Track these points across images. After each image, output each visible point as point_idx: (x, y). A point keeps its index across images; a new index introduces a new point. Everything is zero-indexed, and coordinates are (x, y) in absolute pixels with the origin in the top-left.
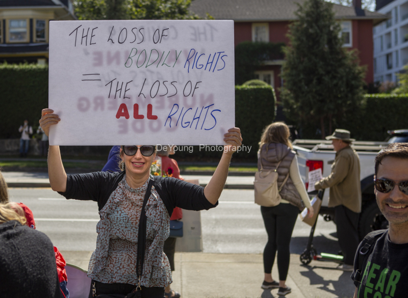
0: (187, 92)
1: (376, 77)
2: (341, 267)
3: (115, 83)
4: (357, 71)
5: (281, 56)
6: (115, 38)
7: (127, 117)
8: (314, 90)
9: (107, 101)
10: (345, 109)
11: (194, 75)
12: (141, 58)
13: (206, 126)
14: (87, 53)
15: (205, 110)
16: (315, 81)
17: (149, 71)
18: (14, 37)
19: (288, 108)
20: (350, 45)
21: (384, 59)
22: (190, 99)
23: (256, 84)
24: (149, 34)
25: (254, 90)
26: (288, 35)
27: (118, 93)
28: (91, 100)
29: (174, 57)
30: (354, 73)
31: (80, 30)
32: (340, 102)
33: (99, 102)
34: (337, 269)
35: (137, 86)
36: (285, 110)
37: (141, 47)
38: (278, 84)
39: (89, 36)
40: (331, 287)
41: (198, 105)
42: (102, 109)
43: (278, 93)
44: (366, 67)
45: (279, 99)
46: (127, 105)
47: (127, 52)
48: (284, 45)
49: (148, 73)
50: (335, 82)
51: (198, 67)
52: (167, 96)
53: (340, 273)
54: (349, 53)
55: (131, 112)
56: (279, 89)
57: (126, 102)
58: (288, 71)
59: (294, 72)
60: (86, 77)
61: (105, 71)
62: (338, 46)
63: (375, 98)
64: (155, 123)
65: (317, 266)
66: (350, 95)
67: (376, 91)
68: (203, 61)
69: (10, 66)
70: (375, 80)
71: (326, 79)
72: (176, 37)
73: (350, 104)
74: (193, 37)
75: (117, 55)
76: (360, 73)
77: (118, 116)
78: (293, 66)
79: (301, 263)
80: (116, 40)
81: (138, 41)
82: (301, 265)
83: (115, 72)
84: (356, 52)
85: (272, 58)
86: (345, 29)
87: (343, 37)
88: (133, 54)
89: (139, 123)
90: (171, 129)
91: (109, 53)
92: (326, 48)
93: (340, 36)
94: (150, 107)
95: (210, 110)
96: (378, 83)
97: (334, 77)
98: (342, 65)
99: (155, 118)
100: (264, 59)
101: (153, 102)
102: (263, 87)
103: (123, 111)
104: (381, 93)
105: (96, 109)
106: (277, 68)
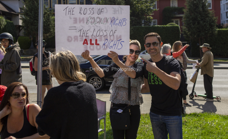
0: (111, 34)
1: (222, 21)
2: (206, 99)
3: (82, 31)
4: (214, 19)
5: (183, 13)
6: (82, 12)
7: (87, 44)
8: (196, 27)
9: (79, 38)
10: (209, 35)
11: (114, 27)
12: (93, 21)
13: (119, 48)
14: (71, 18)
15: (118, 42)
16: (196, 23)
17: (96, 26)
19: (185, 35)
20: (211, 8)
21: (225, 14)
22: (112, 37)
23: (172, 25)
24: (96, 11)
25: (171, 27)
26: (185, 4)
27: (84, 34)
28: (73, 37)
29: (106, 20)
30: (212, 20)
31: (68, 9)
32: (207, 32)
33: (76, 38)
34: (204, 100)
35: (91, 32)
36: (184, 35)
37: (93, 16)
38: (181, 25)
39: (72, 11)
40: (201, 107)
41: (115, 39)
42: (77, 41)
43: (181, 28)
44: (217, 17)
45: (182, 31)
46: (87, 40)
47: (87, 18)
48: (184, 8)
49: (96, 27)
50: (205, 23)
51: (115, 24)
52: (103, 36)
53: (205, 102)
54: (211, 11)
55: (89, 42)
56: (182, 27)
57: (87, 38)
58: (185, 19)
59: (188, 19)
60: (70, 28)
61: (78, 25)
62: (206, 8)
63: (221, 30)
64: (98, 47)
65: (196, 99)
66: (211, 29)
67: (222, 27)
68: (117, 22)
70: (221, 23)
71: (201, 22)
72: (107, 12)
73: (211, 33)
74: (114, 12)
75: (83, 19)
76: (215, 20)
77: (84, 44)
78: (187, 17)
79: (190, 98)
80: (82, 13)
81: (91, 13)
82: (190, 99)
83: (82, 26)
84: (213, 11)
85: (179, 14)
86: (209, 1)
87: (208, 5)
88: (89, 19)
89: (92, 47)
90: (105, 49)
91: (80, 18)
92: (201, 9)
93: (207, 4)
94: (96, 40)
95: (120, 41)
96: (222, 24)
97: (204, 22)
98: (208, 17)
99: (98, 44)
100: (176, 14)
101: (98, 38)
102: (175, 26)
103: (86, 42)
104: (224, 28)
105: (75, 41)
106: (181, 18)
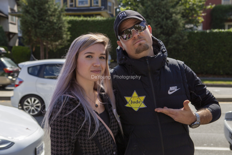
18: (81, 4)
69: (85, 19)
